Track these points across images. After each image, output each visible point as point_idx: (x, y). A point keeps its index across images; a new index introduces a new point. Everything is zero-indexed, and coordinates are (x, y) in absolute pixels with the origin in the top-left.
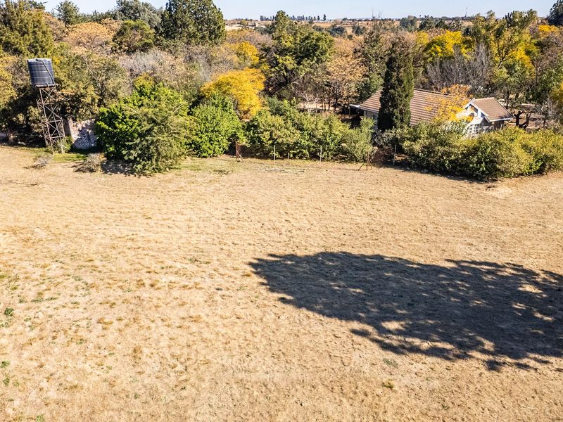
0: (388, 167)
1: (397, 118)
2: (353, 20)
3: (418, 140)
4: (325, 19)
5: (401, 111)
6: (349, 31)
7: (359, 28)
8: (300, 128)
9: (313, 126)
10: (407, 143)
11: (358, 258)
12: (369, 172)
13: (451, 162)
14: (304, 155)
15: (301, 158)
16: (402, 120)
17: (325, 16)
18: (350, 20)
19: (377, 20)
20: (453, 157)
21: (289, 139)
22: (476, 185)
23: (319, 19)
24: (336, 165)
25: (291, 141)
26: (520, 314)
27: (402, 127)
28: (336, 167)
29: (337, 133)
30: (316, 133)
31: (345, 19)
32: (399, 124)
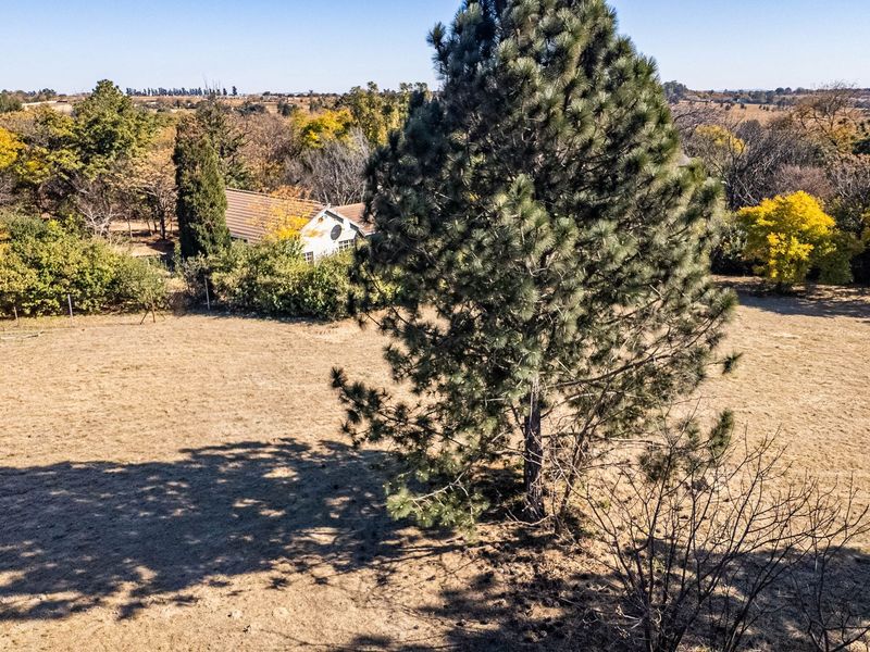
0: (196, 313)
1: (204, 238)
2: (280, 95)
3: (234, 269)
4: (235, 93)
5: (208, 226)
6: (272, 110)
7: (286, 106)
8: (36, 264)
9: (60, 259)
10: (215, 276)
11: (23, 473)
12: (158, 326)
13: (282, 297)
14: (53, 308)
15: (47, 313)
16: (213, 242)
17: (234, 89)
18: (276, 95)
19: (316, 95)
20: (281, 291)
21: (14, 284)
22: (316, 327)
23: (225, 93)
24: (110, 319)
25: (20, 287)
26: (236, 516)
27: (215, 252)
28: (106, 322)
29: (106, 267)
30: (66, 270)
31: (266, 94)
32: (209, 247)
